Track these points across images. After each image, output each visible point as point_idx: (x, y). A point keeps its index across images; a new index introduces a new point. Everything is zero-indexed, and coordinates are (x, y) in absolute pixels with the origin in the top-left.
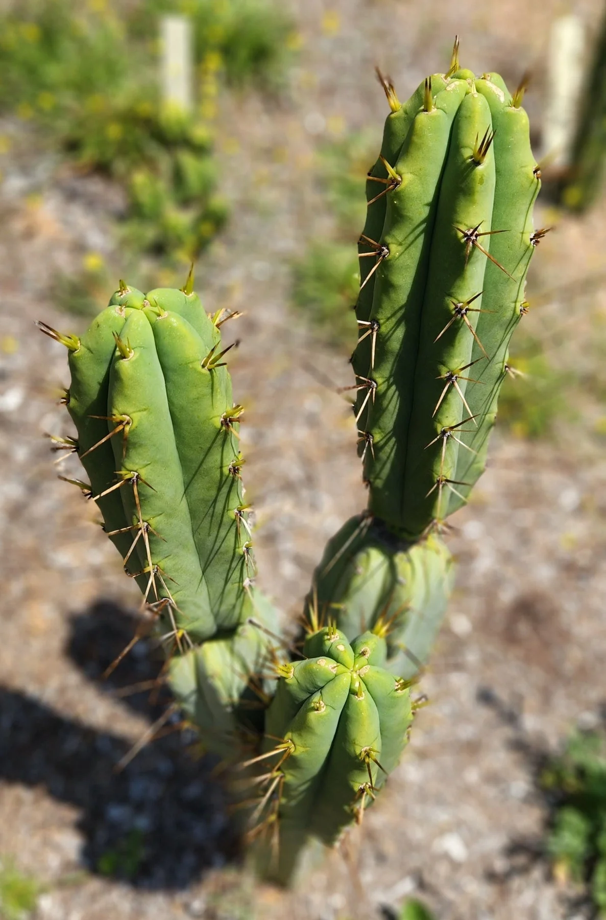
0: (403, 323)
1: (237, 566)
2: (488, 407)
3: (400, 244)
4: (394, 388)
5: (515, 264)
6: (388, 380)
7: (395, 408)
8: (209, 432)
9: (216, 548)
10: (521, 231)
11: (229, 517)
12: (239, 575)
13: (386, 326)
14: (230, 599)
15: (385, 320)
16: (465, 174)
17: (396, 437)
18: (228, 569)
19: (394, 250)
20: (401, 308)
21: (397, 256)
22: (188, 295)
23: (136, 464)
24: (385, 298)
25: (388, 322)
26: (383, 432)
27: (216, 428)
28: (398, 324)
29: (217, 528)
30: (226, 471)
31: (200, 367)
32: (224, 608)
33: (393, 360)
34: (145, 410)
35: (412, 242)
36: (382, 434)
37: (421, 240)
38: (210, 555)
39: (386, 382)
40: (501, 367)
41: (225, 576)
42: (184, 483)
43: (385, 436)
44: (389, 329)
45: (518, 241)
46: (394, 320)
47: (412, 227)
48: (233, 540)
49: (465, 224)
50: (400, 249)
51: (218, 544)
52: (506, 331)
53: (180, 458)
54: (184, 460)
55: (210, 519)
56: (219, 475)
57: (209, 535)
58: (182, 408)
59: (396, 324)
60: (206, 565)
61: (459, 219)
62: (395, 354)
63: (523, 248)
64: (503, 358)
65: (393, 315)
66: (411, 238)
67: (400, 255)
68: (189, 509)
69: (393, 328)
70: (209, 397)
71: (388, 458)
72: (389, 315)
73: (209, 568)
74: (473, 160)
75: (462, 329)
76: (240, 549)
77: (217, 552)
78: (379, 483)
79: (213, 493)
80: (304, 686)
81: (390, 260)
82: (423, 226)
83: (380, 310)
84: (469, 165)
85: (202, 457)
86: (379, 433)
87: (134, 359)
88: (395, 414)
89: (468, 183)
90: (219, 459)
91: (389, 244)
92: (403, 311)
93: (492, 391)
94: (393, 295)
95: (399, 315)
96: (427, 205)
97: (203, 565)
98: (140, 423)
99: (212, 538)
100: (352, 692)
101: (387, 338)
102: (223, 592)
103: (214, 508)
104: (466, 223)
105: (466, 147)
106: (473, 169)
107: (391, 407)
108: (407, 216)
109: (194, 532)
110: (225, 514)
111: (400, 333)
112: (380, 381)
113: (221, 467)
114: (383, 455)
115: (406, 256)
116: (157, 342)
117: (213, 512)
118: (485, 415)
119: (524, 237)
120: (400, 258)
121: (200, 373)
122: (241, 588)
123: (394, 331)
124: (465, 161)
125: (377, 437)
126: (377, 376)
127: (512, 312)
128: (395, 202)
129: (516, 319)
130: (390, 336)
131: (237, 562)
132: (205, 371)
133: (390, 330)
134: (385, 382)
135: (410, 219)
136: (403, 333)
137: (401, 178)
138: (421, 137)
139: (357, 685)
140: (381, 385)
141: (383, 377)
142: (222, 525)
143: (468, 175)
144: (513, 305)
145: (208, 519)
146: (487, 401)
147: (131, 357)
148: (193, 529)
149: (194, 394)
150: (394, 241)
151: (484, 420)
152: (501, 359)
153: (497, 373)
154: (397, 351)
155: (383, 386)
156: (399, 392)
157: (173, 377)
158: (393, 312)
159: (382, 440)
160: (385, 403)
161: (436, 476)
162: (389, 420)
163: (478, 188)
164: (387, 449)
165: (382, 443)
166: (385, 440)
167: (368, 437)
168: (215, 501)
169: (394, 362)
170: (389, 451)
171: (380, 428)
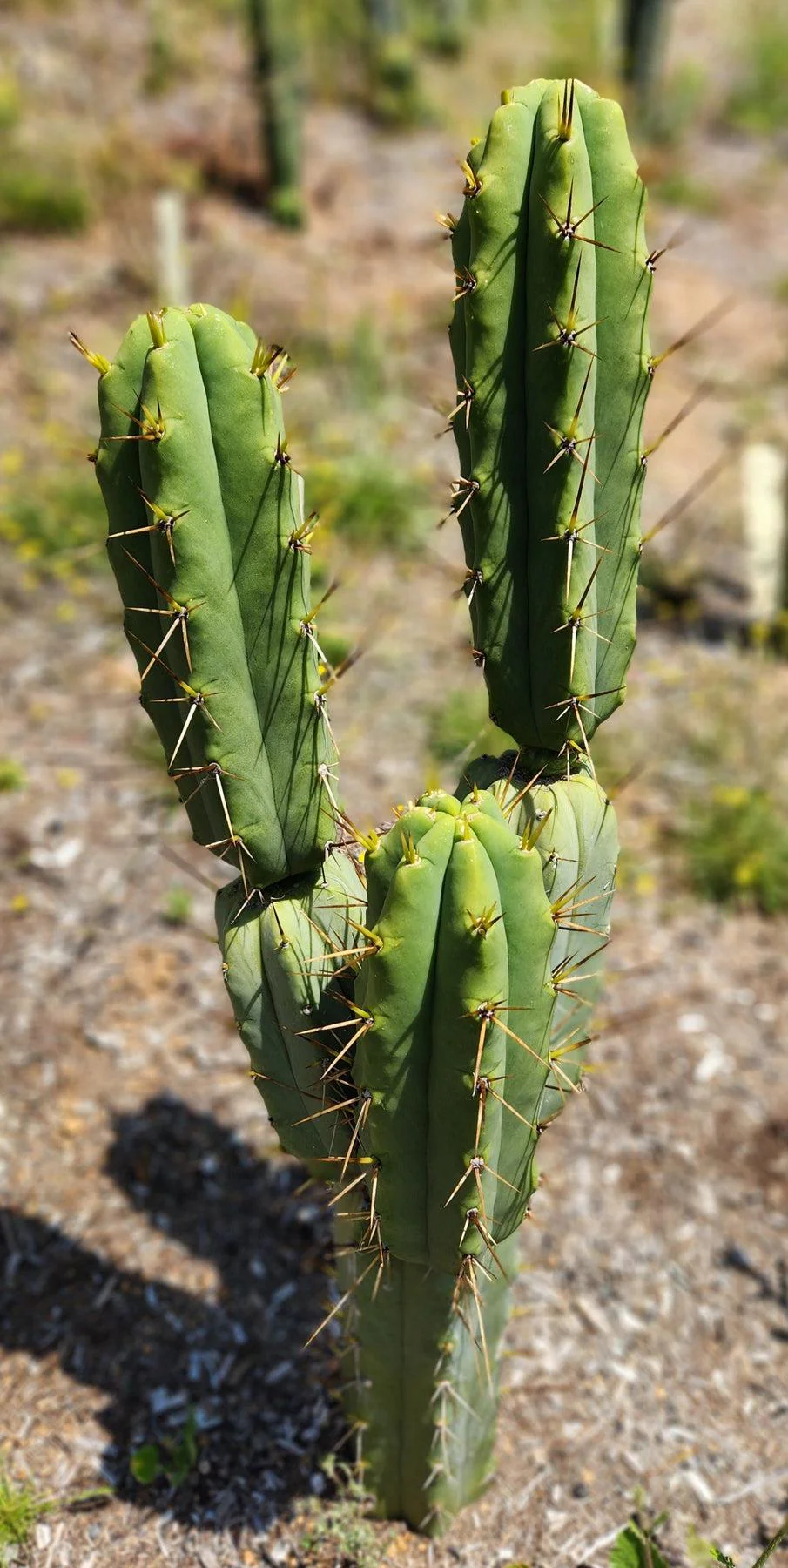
0: (503, 384)
1: (308, 727)
2: (626, 526)
3: (489, 269)
4: (501, 487)
5: (631, 295)
6: (493, 475)
7: (506, 520)
8: (260, 470)
9: (278, 686)
10: (633, 249)
11: (293, 630)
12: (311, 748)
13: (482, 390)
14: (301, 795)
15: (480, 381)
16: (552, 155)
17: (511, 571)
18: (295, 731)
19: (483, 277)
20: (497, 362)
21: (486, 285)
23: (171, 502)
24: (477, 350)
25: (484, 384)
26: (494, 562)
27: (270, 464)
28: (496, 386)
29: (278, 648)
30: (285, 541)
31: (249, 372)
32: (293, 810)
33: (496, 443)
34: (181, 418)
35: (503, 265)
36: (493, 565)
37: (512, 262)
38: (270, 703)
39: (491, 480)
40: (636, 457)
41: (291, 747)
42: (233, 561)
43: (498, 569)
44: (486, 394)
45: (631, 263)
46: (491, 381)
47: (499, 244)
48: (300, 676)
50: (489, 274)
51: (280, 679)
52: (633, 398)
53: (226, 517)
54: (232, 520)
55: (267, 630)
56: (276, 548)
57: (268, 662)
58: (227, 432)
59: (494, 386)
60: (267, 721)
62: (498, 433)
63: (639, 272)
64: (636, 444)
65: (490, 373)
66: (500, 259)
67: (490, 283)
68: (241, 611)
69: (490, 393)
70: (259, 415)
71: (504, 606)
72: (485, 374)
73: (271, 728)
74: (559, 139)
75: (571, 367)
76: (311, 694)
77: (279, 696)
78: (497, 653)
79: (270, 579)
80: (393, 852)
81: (478, 291)
82: (514, 242)
83: (474, 370)
84: (555, 143)
85: (254, 514)
86: (489, 565)
87: (169, 348)
88: (507, 531)
89: (557, 164)
90: (275, 521)
91: (475, 272)
92: (500, 366)
93: (629, 499)
94: (487, 343)
95: (497, 371)
96: (516, 214)
97: (263, 725)
98: (174, 433)
99: (272, 665)
100: (457, 839)
101: (484, 407)
102: (291, 780)
103: (272, 611)
104: (560, 215)
106: (560, 146)
107: (500, 520)
108: (491, 228)
109: (249, 654)
110: (287, 624)
111: (500, 399)
112: (482, 477)
113: (279, 536)
114: (498, 603)
115: (496, 284)
117: (272, 617)
118: (626, 537)
119: (637, 257)
120: (490, 288)
121: (248, 379)
122: (315, 775)
123: (494, 395)
124: (550, 141)
125: (488, 571)
126: (479, 472)
127: (637, 368)
128: (477, 212)
129: (644, 379)
130: (488, 406)
131: (307, 721)
132: (254, 377)
133: (488, 395)
134: (488, 478)
135: (497, 232)
136: (504, 400)
137: (482, 182)
138: (499, 131)
139: (462, 830)
140: (484, 482)
141: (485, 472)
142: (284, 645)
143: (554, 156)
144: (637, 357)
145: (265, 632)
146: (624, 513)
147: (165, 346)
148: (246, 649)
149: (241, 408)
150: (481, 266)
151: (624, 546)
152: (634, 445)
153: (631, 467)
154: (499, 428)
155: (487, 484)
156: (508, 493)
157: (217, 387)
158: (488, 368)
159: (493, 576)
160: (493, 511)
161: (566, 614)
162: (500, 542)
163: (568, 168)
164: (502, 591)
165: (494, 580)
166: (498, 574)
167: (476, 575)
168: (273, 598)
169: (498, 445)
170: (505, 593)
171: (490, 557)
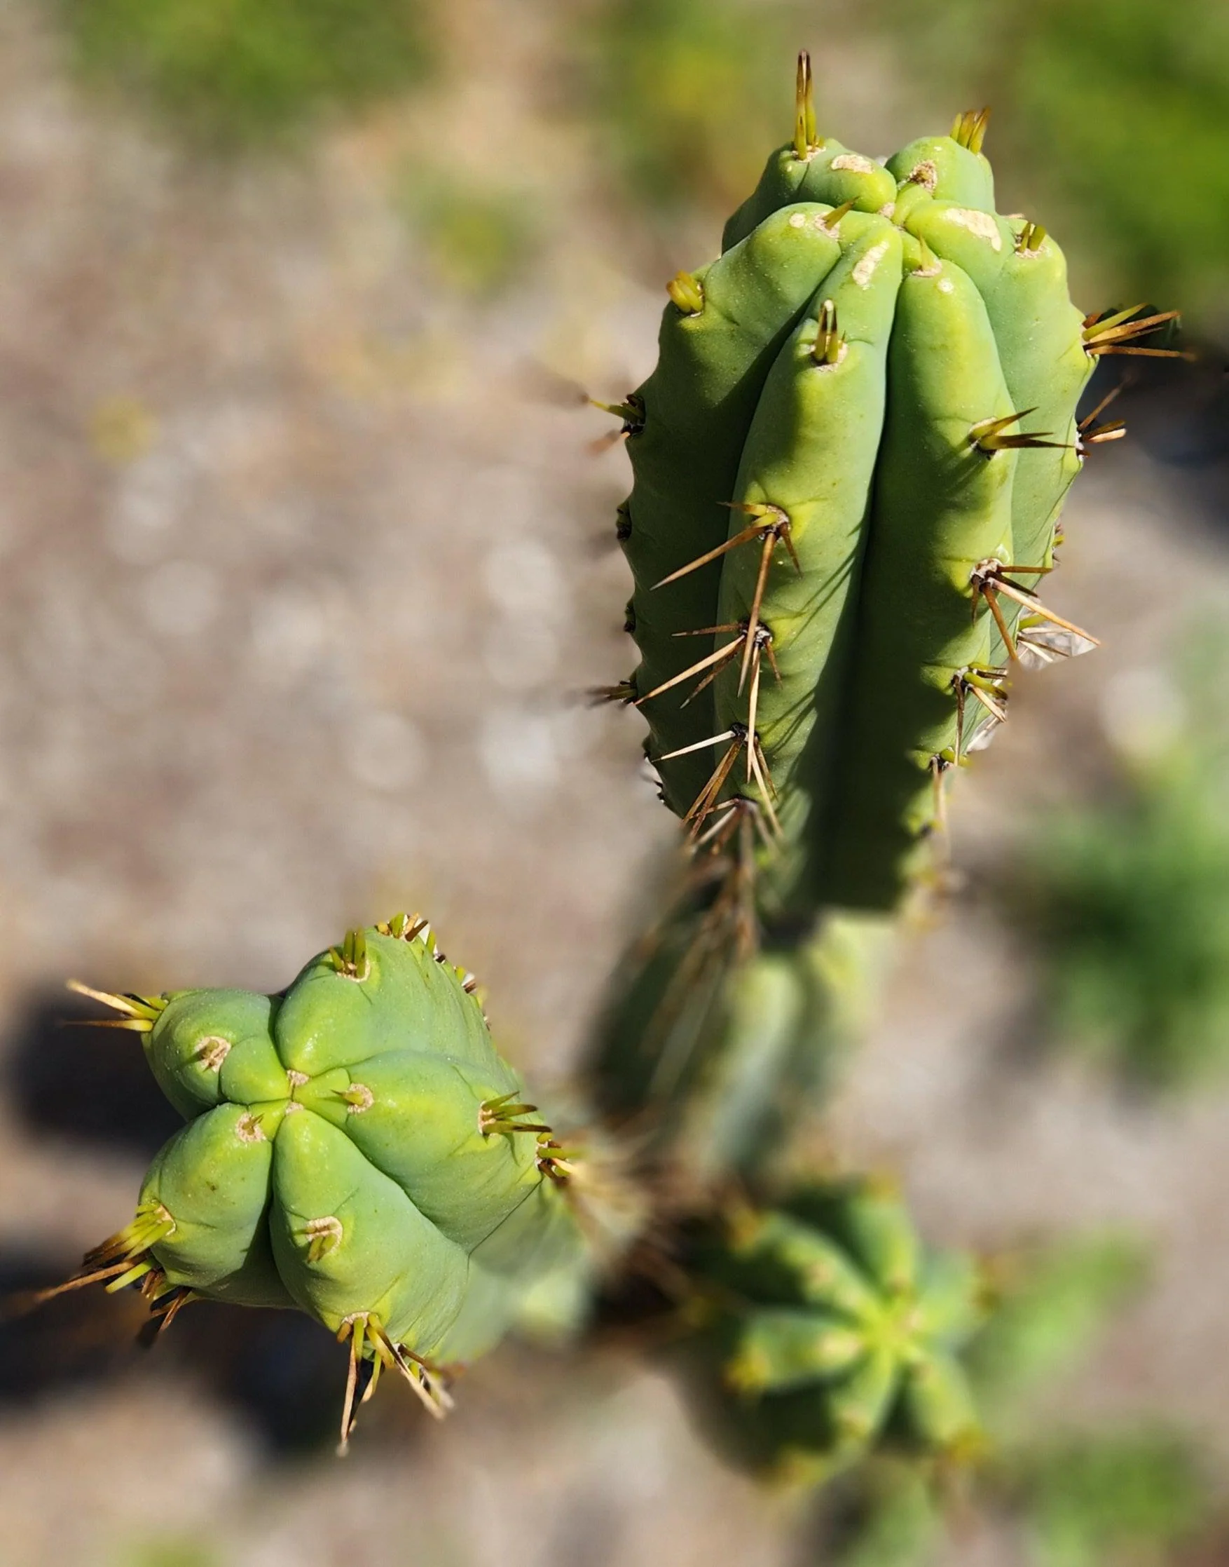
16: (961, 479)
19: (785, 629)
22: (362, 974)
28: (803, 716)
31: (482, 1140)
49: (968, 560)
59: (797, 719)
61: (954, 553)
74: (978, 447)
84: (969, 462)
87: (349, 1235)
89: (972, 493)
91: (766, 618)
92: (812, 696)
94: (787, 686)
104: (971, 556)
105: (950, 418)
116: (366, 1150)
120: (800, 637)
123: (794, 731)
124: (953, 453)
128: (781, 563)
130: (788, 738)
134: (776, 795)
135: (818, 571)
137: (787, 515)
138: (825, 426)
147: (340, 1237)
